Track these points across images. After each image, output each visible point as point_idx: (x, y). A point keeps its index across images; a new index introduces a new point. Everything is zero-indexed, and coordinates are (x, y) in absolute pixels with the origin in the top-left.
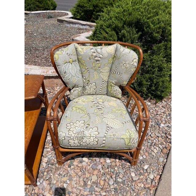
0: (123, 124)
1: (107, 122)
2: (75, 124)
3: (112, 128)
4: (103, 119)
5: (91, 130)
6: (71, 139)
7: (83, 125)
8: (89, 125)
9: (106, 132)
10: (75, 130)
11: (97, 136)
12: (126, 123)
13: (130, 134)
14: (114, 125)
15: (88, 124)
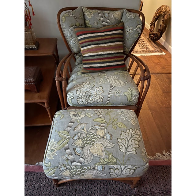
0: (125, 83)
1: (110, 82)
2: (81, 85)
3: (115, 87)
4: (107, 80)
5: (97, 89)
6: (79, 98)
7: (89, 86)
8: (95, 85)
9: (110, 90)
10: (82, 90)
11: (102, 94)
12: (127, 82)
13: (132, 91)
14: (117, 85)
15: (93, 85)
